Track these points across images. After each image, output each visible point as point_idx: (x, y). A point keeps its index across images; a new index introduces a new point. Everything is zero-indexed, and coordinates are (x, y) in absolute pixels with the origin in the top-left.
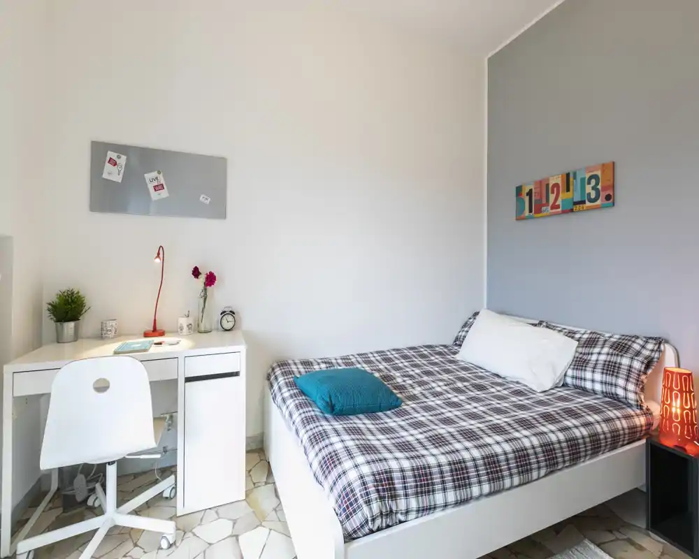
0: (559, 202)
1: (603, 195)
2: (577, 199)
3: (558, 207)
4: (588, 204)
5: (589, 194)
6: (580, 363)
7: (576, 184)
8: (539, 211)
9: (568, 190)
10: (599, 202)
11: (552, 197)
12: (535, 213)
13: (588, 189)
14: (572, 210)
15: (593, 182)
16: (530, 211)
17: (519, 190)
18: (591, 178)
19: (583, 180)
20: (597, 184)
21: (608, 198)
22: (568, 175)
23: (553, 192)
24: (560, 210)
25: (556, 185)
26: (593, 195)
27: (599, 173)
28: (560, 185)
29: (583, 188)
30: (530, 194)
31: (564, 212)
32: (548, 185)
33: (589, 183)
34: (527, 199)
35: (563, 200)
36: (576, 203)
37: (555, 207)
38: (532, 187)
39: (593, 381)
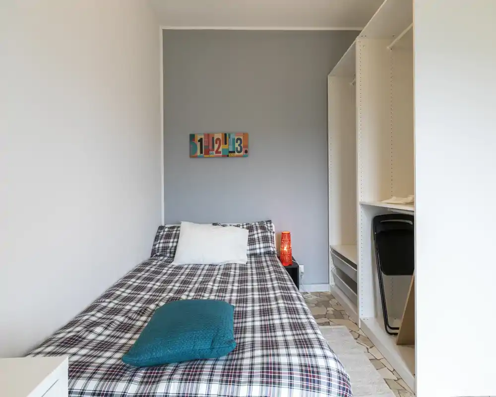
0: (220, 150)
1: (244, 150)
2: (231, 150)
3: (220, 153)
4: (236, 154)
5: (237, 148)
6: (251, 241)
7: (230, 141)
8: (207, 153)
9: (226, 144)
10: (242, 153)
11: (216, 146)
12: (205, 154)
13: (237, 145)
14: (228, 156)
15: (239, 141)
16: (201, 152)
17: (192, 137)
18: (238, 139)
19: (234, 139)
20: (241, 143)
21: (246, 152)
22: (225, 135)
23: (216, 143)
24: (221, 154)
25: (218, 139)
26: (239, 149)
27: (242, 138)
28: (221, 139)
29: (234, 145)
30: (201, 140)
31: (223, 156)
32: (213, 138)
33: (237, 142)
34: (199, 144)
35: (223, 149)
36: (230, 152)
37: (217, 152)
38: (203, 137)
39: (260, 248)
